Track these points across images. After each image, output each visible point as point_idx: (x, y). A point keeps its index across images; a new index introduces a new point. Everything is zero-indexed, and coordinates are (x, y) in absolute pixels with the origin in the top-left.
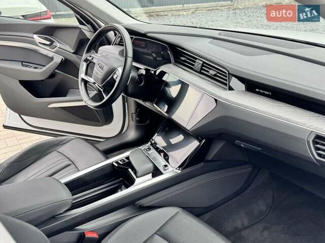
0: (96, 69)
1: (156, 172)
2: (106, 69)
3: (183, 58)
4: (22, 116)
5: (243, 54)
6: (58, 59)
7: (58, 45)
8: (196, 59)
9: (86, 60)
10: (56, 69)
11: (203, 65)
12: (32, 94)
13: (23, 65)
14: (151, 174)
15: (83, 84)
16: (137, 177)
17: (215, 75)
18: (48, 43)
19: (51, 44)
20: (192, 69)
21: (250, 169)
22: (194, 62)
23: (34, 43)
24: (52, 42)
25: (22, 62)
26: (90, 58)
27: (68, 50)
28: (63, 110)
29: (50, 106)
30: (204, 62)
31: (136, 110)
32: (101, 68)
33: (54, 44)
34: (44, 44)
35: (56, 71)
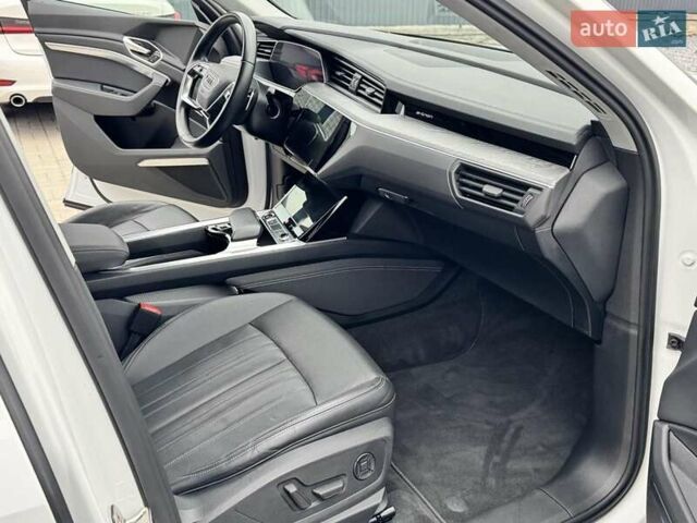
0: (203, 84)
1: (265, 238)
2: (216, 83)
3: (339, 73)
4: (95, 181)
5: (423, 65)
6: (160, 80)
7: (162, 55)
8: (354, 72)
9: (192, 73)
10: (154, 99)
11: (361, 82)
12: (113, 139)
13: (102, 89)
14: (256, 240)
15: (183, 110)
16: (232, 240)
17: (372, 95)
18: (146, 51)
19: (150, 54)
20: (346, 88)
21: (439, 269)
22: (351, 76)
23: (123, 51)
24: (153, 50)
25: (103, 84)
26: (197, 69)
27: (176, 64)
28: (161, 172)
29: (141, 164)
30: (363, 77)
31: (283, 180)
32: (210, 82)
33: (156, 54)
34: (140, 54)
35: (155, 101)
